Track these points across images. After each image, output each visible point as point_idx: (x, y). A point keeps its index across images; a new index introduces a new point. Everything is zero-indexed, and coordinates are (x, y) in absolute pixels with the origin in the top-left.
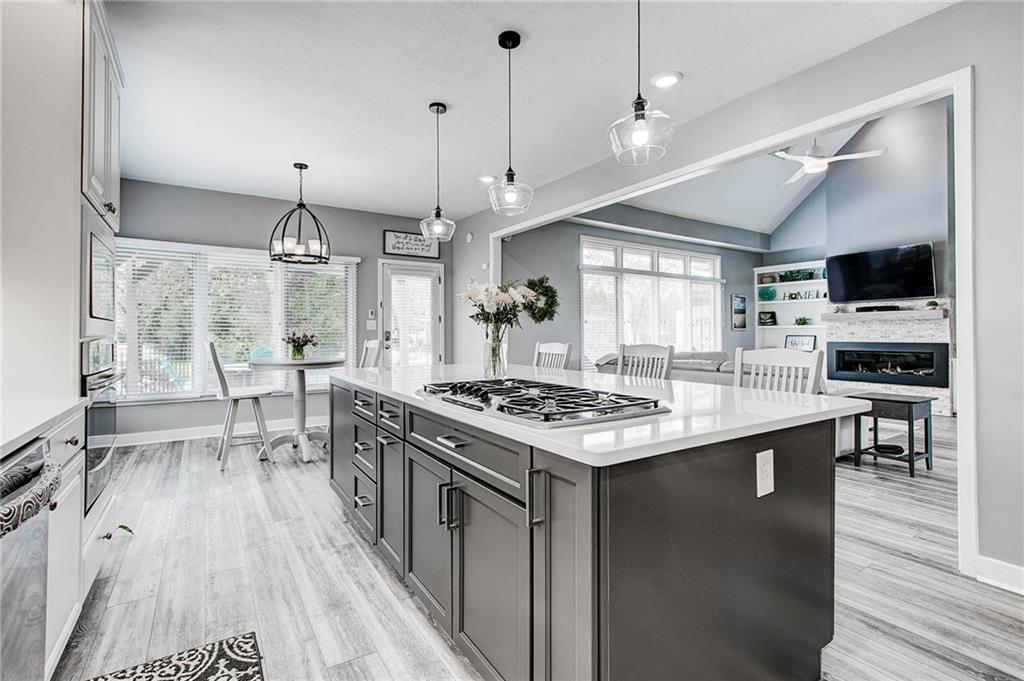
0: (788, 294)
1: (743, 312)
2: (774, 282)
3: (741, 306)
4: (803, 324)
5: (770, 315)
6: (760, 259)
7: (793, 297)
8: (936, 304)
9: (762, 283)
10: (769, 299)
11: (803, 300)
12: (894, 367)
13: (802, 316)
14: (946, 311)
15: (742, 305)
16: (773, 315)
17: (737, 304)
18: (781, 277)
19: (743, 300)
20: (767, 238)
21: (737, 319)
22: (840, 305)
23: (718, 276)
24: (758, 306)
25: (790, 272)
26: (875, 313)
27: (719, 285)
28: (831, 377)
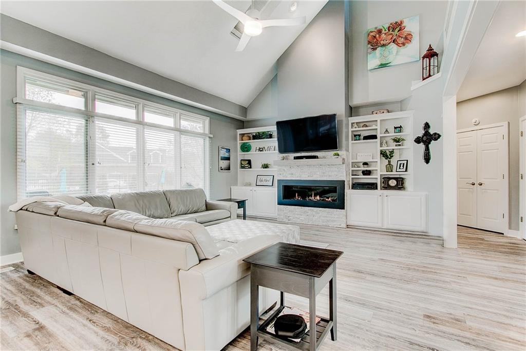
0: (258, 148)
1: (228, 159)
2: (250, 139)
3: (226, 155)
4: (266, 168)
5: (247, 162)
6: (242, 124)
7: (261, 150)
8: (338, 155)
9: (243, 140)
10: (247, 151)
11: (267, 152)
12: (315, 195)
13: (266, 163)
14: (344, 159)
15: (227, 154)
16: (249, 162)
17: (223, 153)
18: (253, 136)
19: (228, 151)
20: (244, 110)
21: (224, 164)
22: (284, 155)
23: (207, 132)
24: (240, 155)
25: (258, 133)
26: (304, 160)
27: (208, 139)
28: (279, 204)
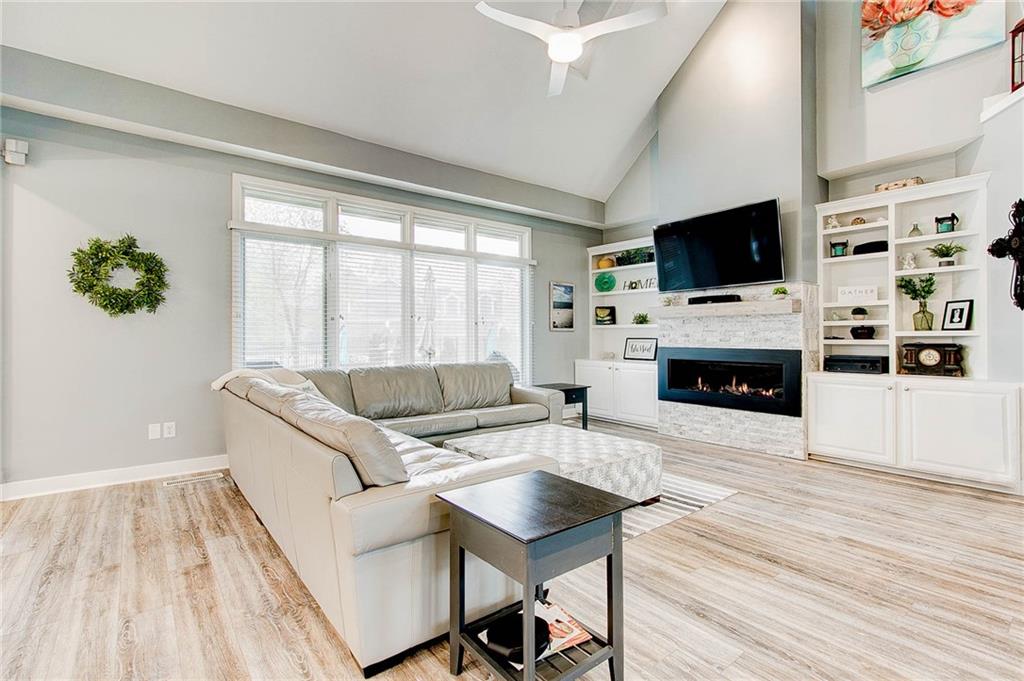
0: (628, 284)
1: (569, 306)
2: (613, 266)
3: (566, 298)
4: (641, 323)
5: (608, 311)
6: (597, 236)
7: (633, 286)
8: (784, 292)
9: (599, 268)
10: (609, 289)
11: (644, 290)
12: (739, 384)
13: (643, 312)
14: (798, 302)
15: (568, 296)
16: (612, 311)
17: (559, 295)
18: (618, 259)
19: (570, 290)
20: (599, 207)
21: (561, 316)
22: (670, 295)
23: (527, 255)
24: (595, 298)
25: (627, 251)
26: (709, 305)
27: (527, 270)
28: (662, 397)
